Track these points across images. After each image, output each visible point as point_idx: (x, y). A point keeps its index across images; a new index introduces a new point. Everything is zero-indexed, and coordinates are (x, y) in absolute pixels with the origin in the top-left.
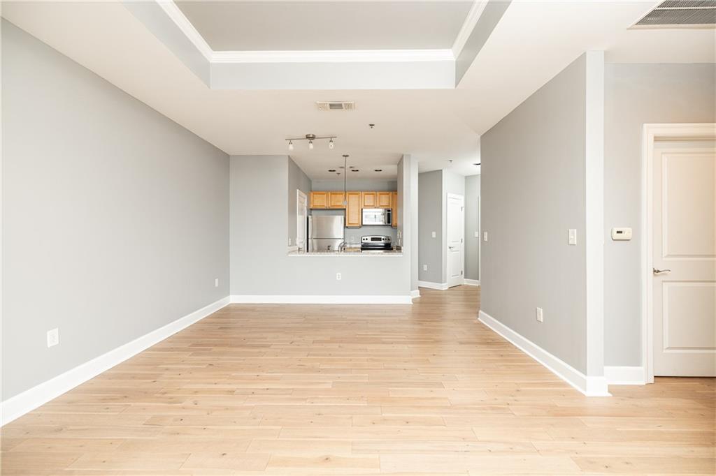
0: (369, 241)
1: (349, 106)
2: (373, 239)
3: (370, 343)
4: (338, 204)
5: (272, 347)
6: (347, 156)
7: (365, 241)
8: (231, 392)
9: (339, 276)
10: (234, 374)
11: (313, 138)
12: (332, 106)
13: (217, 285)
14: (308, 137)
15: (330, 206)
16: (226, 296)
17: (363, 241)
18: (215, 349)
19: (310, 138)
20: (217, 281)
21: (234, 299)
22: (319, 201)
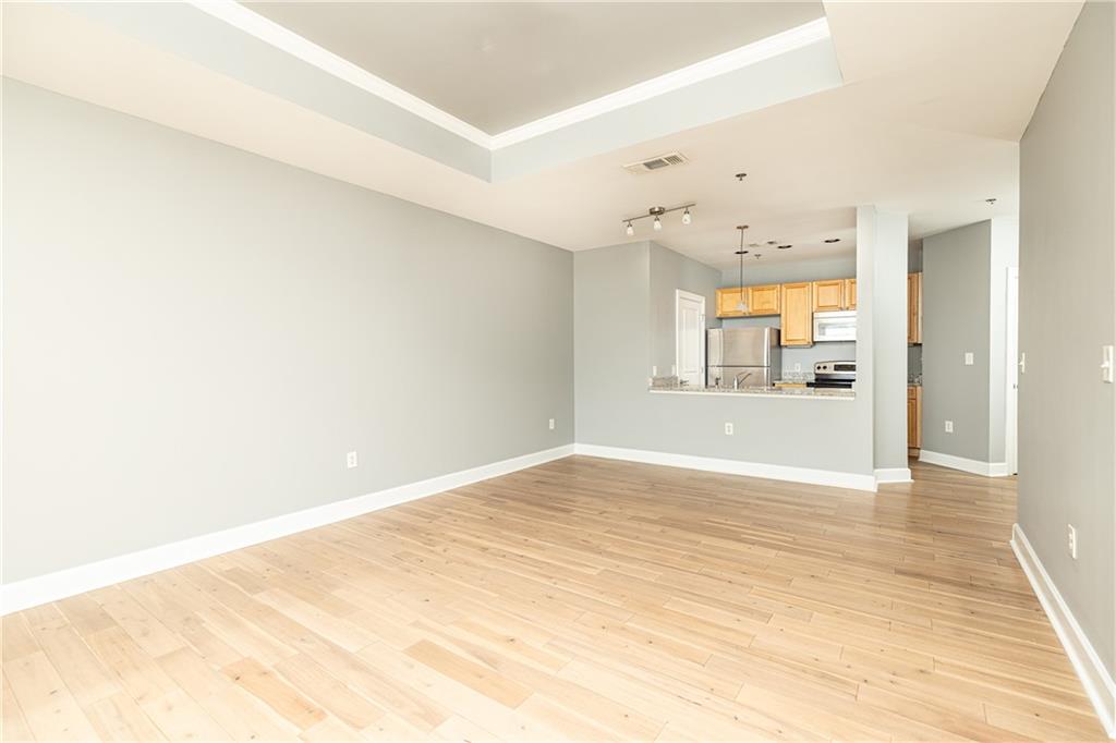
0: (830, 371)
1: (674, 159)
2: (838, 368)
3: (722, 537)
4: (766, 306)
5: (574, 513)
6: (746, 227)
7: (822, 371)
8: (485, 549)
9: (729, 428)
10: (504, 533)
11: (661, 211)
12: (649, 165)
13: (552, 427)
14: (652, 212)
15: (751, 310)
16: (569, 443)
17: (818, 372)
18: (511, 503)
19: (657, 213)
20: (552, 421)
21: (579, 449)
22: (731, 303)
